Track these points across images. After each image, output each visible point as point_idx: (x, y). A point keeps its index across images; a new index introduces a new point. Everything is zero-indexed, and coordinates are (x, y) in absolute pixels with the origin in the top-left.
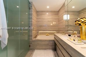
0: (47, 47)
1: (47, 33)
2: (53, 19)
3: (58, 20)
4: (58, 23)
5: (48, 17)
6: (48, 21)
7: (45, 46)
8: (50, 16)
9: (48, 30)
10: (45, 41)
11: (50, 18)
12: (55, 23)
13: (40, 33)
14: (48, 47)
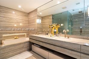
0: (22, 50)
1: (15, 36)
2: (23, 21)
3: (28, 22)
4: (28, 25)
5: (18, 18)
6: (17, 22)
7: (20, 50)
8: (20, 17)
9: (17, 33)
10: (20, 44)
11: (19, 18)
12: (23, 24)
13: (5, 37)
14: (24, 50)
